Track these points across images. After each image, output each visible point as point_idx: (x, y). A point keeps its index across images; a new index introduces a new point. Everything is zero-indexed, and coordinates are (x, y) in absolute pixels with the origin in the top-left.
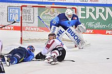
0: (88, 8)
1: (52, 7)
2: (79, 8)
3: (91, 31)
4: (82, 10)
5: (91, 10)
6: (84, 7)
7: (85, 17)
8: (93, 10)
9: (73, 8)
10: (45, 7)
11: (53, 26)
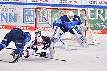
0: (97, 10)
1: (64, 9)
2: (89, 10)
3: (100, 31)
4: (92, 11)
5: (99, 12)
6: (93, 9)
7: (94, 19)
8: (102, 12)
9: (83, 10)
10: (57, 9)
11: (55, 27)
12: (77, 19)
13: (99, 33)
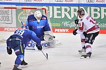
0: (63, 8)
1: (23, 8)
3: (67, 30)
4: (58, 10)
5: (66, 10)
6: (59, 7)
7: (60, 17)
8: (69, 10)
12: (45, 18)
13: (66, 32)
